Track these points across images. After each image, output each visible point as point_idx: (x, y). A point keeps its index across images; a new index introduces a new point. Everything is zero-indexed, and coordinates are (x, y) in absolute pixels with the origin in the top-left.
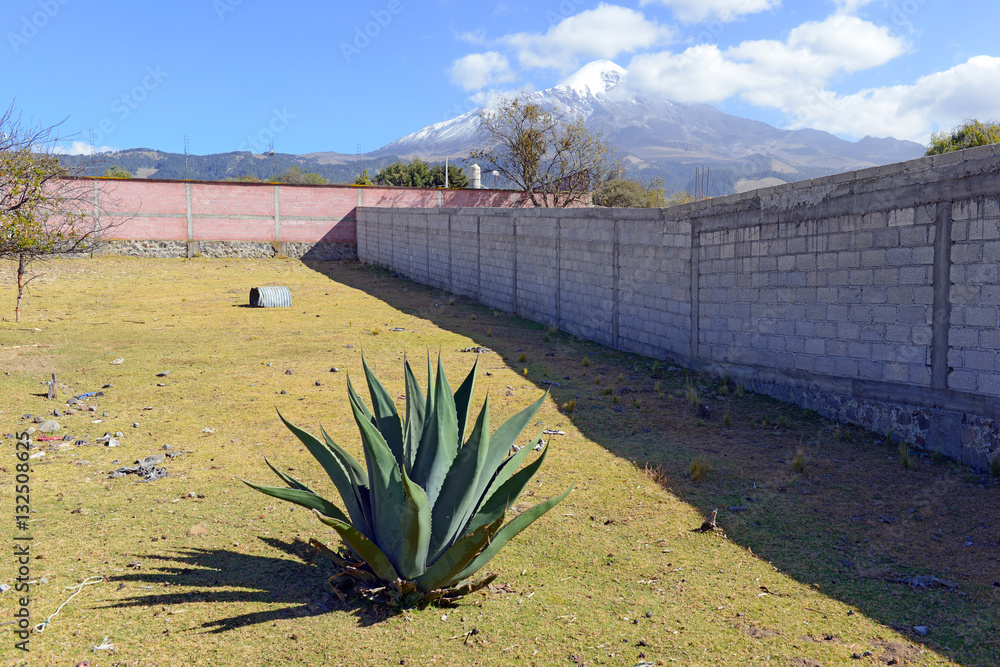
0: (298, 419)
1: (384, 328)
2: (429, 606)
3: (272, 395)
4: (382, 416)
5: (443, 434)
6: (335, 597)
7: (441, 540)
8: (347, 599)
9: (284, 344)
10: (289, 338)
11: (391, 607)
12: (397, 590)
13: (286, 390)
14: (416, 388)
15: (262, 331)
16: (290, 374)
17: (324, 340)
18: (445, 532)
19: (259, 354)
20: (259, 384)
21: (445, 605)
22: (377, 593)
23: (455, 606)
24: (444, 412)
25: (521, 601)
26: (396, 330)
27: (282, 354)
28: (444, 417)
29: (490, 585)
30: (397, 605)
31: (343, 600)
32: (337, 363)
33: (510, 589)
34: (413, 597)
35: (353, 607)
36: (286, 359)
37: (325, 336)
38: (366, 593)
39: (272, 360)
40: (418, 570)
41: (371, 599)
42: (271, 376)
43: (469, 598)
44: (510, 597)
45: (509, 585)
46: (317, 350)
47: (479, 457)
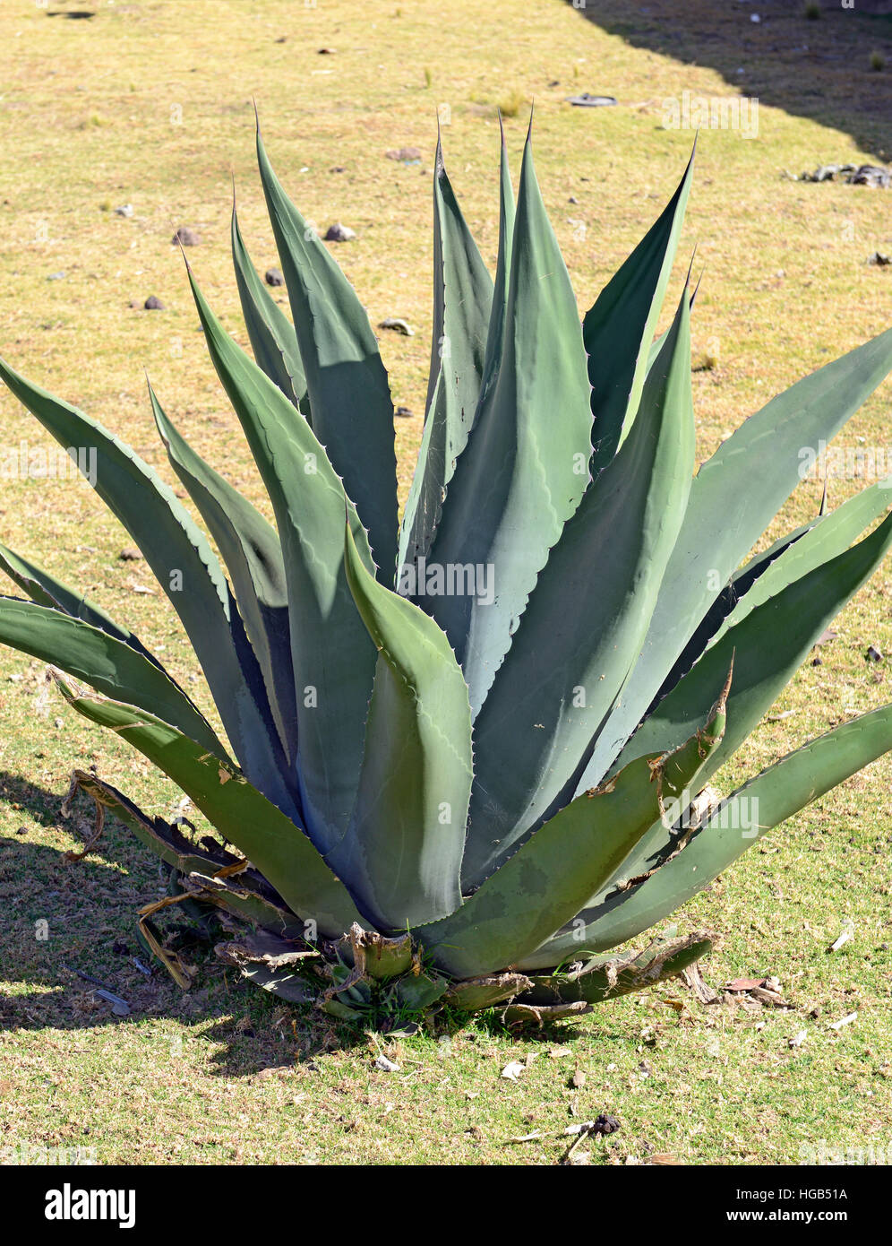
0: (185, 393)
1: (544, 97)
2: (471, 1028)
3: (116, 312)
4: (325, 360)
5: (534, 433)
6: (160, 974)
7: (517, 806)
8: (197, 985)
9: (186, 142)
10: (207, 122)
11: (332, 1017)
12: (350, 963)
13: (161, 297)
14: (471, 270)
15: (127, 103)
16: (189, 243)
17: (324, 135)
18: (530, 778)
19: (97, 175)
20: (79, 274)
21: (526, 1031)
22: (287, 967)
23: (563, 1036)
24: (541, 351)
25: (801, 1037)
26: (586, 101)
27: (176, 176)
28: (542, 369)
29: (691, 973)
30: (355, 1015)
31: (184, 984)
32: (355, 213)
33: (778, 994)
34: (412, 993)
35: (210, 1010)
36: (185, 194)
37: (331, 121)
38: (252, 966)
39: (138, 197)
40: (432, 902)
41: (269, 986)
42: (123, 251)
43: (613, 1013)
44: (773, 1024)
45: (774, 982)
46: (296, 166)
47: (651, 517)
